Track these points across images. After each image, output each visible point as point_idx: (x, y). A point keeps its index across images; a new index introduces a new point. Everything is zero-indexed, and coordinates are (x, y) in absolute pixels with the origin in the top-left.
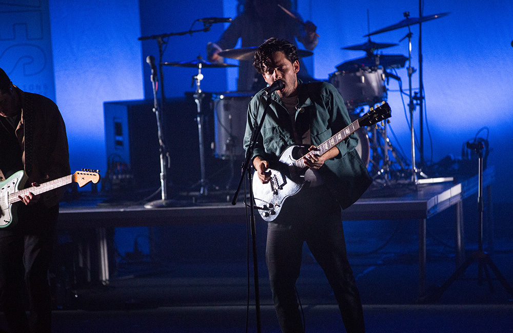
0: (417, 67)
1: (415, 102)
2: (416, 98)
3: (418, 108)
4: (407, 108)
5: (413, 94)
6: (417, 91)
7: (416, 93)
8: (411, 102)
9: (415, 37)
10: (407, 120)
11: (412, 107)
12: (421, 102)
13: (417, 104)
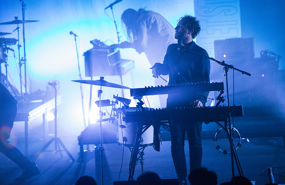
0: (22, 44)
1: (22, 62)
2: (22, 60)
3: (23, 65)
4: (18, 65)
5: (21, 59)
6: (23, 56)
7: (22, 58)
8: (20, 62)
9: (21, 30)
10: (18, 71)
11: (20, 65)
12: (25, 62)
13: (23, 63)
